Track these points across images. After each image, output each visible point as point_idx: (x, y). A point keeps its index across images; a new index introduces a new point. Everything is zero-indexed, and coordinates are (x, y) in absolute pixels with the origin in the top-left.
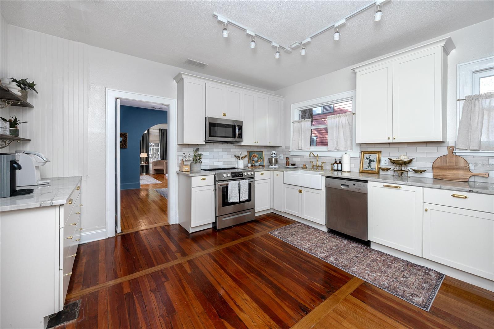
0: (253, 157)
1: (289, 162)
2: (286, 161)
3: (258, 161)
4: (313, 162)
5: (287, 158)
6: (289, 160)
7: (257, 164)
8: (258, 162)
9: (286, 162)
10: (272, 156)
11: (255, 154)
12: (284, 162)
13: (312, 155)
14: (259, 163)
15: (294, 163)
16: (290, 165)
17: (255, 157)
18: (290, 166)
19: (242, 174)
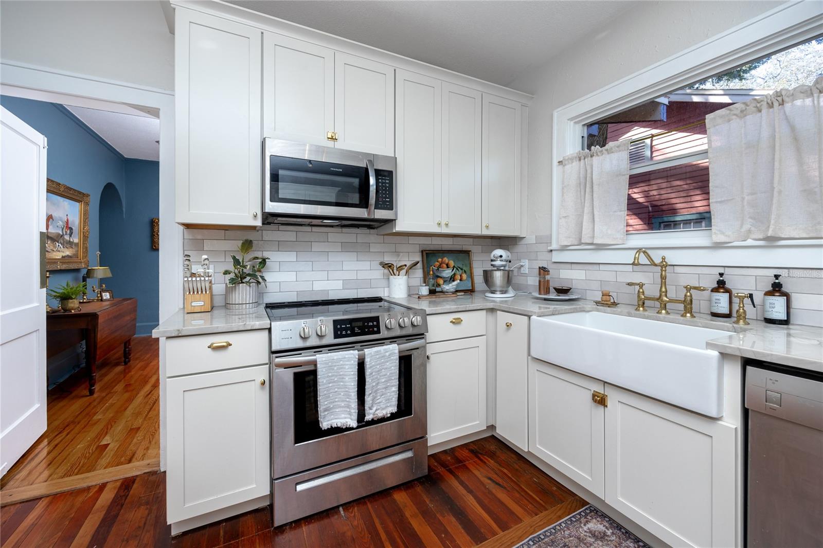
0: (440, 266)
1: (548, 281)
2: (538, 279)
3: (452, 279)
4: (641, 285)
5: (543, 270)
6: (548, 277)
7: (450, 287)
8: (454, 281)
9: (540, 282)
10: (493, 263)
11: (445, 258)
12: (533, 281)
13: (643, 259)
14: (455, 283)
15: (565, 286)
16: (552, 290)
17: (445, 266)
18: (553, 295)
19: (378, 326)
